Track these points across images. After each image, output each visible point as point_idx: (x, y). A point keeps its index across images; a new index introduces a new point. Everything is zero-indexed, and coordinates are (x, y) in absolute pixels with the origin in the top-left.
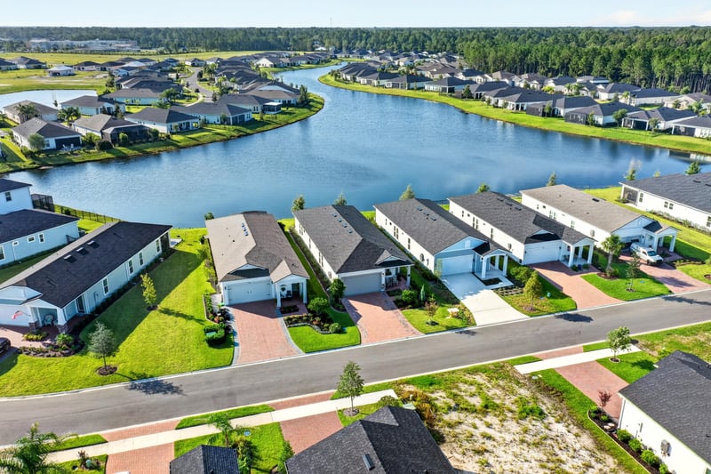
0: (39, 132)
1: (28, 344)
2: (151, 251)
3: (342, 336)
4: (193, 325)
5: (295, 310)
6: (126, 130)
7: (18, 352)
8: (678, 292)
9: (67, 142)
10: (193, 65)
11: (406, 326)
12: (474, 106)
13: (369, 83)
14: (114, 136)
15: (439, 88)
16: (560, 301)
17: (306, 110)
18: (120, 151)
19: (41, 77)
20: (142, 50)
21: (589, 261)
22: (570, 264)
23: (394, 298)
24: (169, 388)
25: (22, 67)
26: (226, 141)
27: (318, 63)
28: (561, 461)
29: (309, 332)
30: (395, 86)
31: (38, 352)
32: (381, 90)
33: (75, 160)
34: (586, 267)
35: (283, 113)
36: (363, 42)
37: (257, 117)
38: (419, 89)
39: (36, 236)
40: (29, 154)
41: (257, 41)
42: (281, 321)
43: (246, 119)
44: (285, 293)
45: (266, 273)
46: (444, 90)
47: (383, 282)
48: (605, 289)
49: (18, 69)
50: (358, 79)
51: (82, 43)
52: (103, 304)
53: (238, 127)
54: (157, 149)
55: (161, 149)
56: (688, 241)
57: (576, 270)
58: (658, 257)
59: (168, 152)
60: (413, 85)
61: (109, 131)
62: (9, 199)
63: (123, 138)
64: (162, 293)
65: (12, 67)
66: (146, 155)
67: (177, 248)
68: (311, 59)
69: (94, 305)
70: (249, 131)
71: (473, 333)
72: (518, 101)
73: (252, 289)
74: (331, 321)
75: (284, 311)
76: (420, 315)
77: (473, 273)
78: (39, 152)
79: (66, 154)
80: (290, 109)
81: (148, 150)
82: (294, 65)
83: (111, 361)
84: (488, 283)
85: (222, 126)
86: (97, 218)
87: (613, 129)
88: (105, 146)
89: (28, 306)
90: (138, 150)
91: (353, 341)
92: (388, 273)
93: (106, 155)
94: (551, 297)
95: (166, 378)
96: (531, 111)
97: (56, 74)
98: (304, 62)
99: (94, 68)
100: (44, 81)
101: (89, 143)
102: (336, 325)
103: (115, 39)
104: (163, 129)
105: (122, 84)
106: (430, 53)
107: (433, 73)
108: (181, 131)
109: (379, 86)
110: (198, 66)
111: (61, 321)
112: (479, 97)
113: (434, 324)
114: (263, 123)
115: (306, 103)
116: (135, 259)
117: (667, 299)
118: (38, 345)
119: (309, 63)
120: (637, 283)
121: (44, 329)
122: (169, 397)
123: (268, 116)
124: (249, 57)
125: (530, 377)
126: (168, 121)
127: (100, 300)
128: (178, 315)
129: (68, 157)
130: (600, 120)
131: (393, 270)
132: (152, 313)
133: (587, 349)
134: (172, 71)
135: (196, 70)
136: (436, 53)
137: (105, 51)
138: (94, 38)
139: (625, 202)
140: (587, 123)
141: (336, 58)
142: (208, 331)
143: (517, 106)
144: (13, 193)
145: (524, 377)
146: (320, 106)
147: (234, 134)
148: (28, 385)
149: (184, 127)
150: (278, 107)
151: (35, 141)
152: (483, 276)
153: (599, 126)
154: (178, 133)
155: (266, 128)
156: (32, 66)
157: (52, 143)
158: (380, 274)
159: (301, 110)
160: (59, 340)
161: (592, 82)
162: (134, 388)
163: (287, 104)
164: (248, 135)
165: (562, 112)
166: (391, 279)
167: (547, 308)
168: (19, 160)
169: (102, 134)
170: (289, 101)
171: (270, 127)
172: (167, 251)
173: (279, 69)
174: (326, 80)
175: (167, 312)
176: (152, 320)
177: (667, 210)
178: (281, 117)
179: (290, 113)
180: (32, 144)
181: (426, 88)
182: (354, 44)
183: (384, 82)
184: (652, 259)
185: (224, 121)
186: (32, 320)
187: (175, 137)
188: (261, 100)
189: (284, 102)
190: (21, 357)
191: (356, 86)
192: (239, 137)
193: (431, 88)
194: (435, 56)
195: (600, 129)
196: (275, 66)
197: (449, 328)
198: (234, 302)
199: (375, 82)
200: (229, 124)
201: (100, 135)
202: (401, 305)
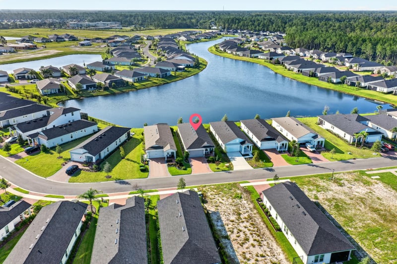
0: (80, 82)
1: (84, 168)
2: (124, 138)
3: (185, 171)
4: (136, 165)
5: (171, 161)
6: (115, 82)
7: (81, 170)
8: (315, 163)
9: (91, 86)
10: (147, 39)
11: (208, 169)
12: (279, 69)
13: (232, 53)
14: (110, 84)
15: (265, 57)
16: (267, 164)
17: (197, 70)
18: (112, 91)
19: (76, 46)
20: (123, 28)
21: (287, 149)
22: (279, 150)
23: (207, 159)
24: (127, 183)
25: (67, 40)
26: (158, 86)
27: (210, 38)
28: (240, 210)
29: (175, 169)
30: (244, 55)
31: (87, 170)
32: (237, 58)
33: (94, 95)
34: (285, 152)
35: (186, 71)
36: (236, 25)
37: (172, 73)
38: (255, 57)
39: (83, 130)
40: (76, 92)
41: (181, 23)
42: (166, 165)
43: (168, 75)
44: (168, 155)
45: (162, 148)
46: (267, 59)
47: (204, 153)
48: (288, 160)
49: (65, 41)
50: (227, 50)
51: (93, 24)
52: (107, 156)
53: (164, 79)
54: (128, 90)
55: (130, 90)
56: (334, 143)
57: (280, 152)
58: (314, 149)
59: (133, 91)
60: (252, 55)
61: (108, 82)
62: (73, 115)
63: (114, 85)
64: (126, 153)
65: (62, 40)
66: (123, 93)
67: (133, 137)
68: (207, 36)
69: (104, 156)
70: (168, 81)
71: (231, 173)
72: (300, 68)
73: (157, 153)
74: (183, 166)
75: (168, 162)
76: (214, 165)
77: (240, 152)
78: (80, 91)
79: (90, 92)
80: (190, 69)
81: (124, 91)
82: (198, 40)
83: (110, 174)
84: (243, 155)
85: (157, 78)
86: (104, 123)
87: (339, 85)
88: (106, 89)
89: (84, 155)
90: (120, 90)
91: (189, 173)
92: (206, 150)
93: (107, 93)
94: (265, 162)
95: (126, 180)
96: (305, 74)
97: (82, 45)
98: (203, 38)
99: (100, 41)
100: (77, 49)
101: (99, 87)
102: (184, 167)
103: (110, 21)
104: (130, 80)
105: (114, 52)
106: (271, 32)
107: (266, 47)
108: (139, 81)
109: (236, 55)
110: (150, 40)
111: (94, 160)
112: (282, 64)
113: (218, 169)
114: (175, 77)
115: (198, 65)
116: (118, 140)
117: (310, 165)
118: (87, 168)
119: (205, 38)
120: (301, 159)
121: (88, 163)
122: (127, 186)
123: (178, 73)
124: (175, 34)
125: (243, 188)
126: (133, 77)
127: (106, 154)
128: (132, 161)
129: (91, 93)
130: (335, 80)
131: (208, 149)
132: (123, 160)
133: (268, 180)
134: (138, 43)
135: (149, 43)
136: (274, 33)
137: (105, 29)
138: (100, 21)
139: (319, 124)
140: (328, 82)
141: (220, 34)
142: (141, 167)
143: (299, 71)
144: (74, 113)
145: (241, 187)
146: (204, 67)
147: (162, 83)
148: (85, 180)
149: (140, 79)
150: (184, 69)
151: (78, 87)
152: (243, 153)
153: (333, 83)
154: (137, 82)
155: (176, 79)
156: (71, 39)
157: (85, 87)
158: (203, 150)
159: (194, 69)
160: (94, 167)
161: (344, 56)
162: (116, 182)
163: (188, 66)
164: (168, 83)
165: (319, 75)
166: (208, 152)
167: (261, 166)
168: (72, 94)
169: (105, 83)
170: (190, 65)
171: (178, 79)
172: (129, 138)
173: (190, 42)
174: (212, 50)
175: (128, 160)
176: (123, 162)
177: (331, 129)
178: (184, 73)
179: (189, 72)
180: (77, 87)
181: (259, 57)
182: (232, 26)
183: (238, 53)
184: (311, 150)
185: (158, 76)
186: (85, 160)
187: (136, 84)
188: (176, 65)
189: (187, 65)
190: (82, 171)
191: (225, 54)
192: (164, 84)
193: (262, 57)
194: (273, 34)
195: (333, 85)
196: (188, 40)
197: (223, 171)
198: (151, 157)
199: (234, 53)
200: (160, 78)
201: (104, 83)
202: (209, 162)
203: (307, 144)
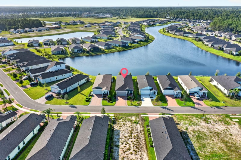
1: (56, 96)
3: (111, 103)
5: (106, 97)
6: (93, 48)
7: (54, 97)
8: (196, 106)
9: (80, 50)
10: (124, 24)
11: (126, 104)
13: (172, 33)
14: (90, 50)
15: (193, 37)
17: (146, 43)
18: (91, 54)
20: (113, 17)
21: (181, 96)
27: (162, 24)
30: (179, 35)
31: (57, 98)
32: (175, 36)
34: (179, 97)
36: (182, 16)
37: (129, 45)
38: (186, 36)
39: (64, 75)
42: (102, 99)
43: (126, 46)
44: (105, 93)
45: (101, 88)
46: (194, 37)
47: (126, 94)
48: (178, 103)
49: (77, 24)
50: (169, 32)
51: (97, 15)
53: (123, 48)
55: (101, 53)
57: (176, 97)
58: (199, 97)
60: (185, 35)
61: (89, 48)
62: (61, 66)
63: (92, 50)
65: (76, 24)
67: (90, 81)
68: (160, 22)
70: (126, 49)
71: (139, 107)
72: (214, 44)
75: (103, 97)
78: (73, 53)
79: (78, 54)
80: (141, 42)
82: (154, 24)
83: (68, 101)
85: (119, 47)
88: (88, 52)
89: (57, 89)
90: (95, 53)
91: (113, 105)
92: (128, 92)
94: (164, 103)
96: (215, 48)
97: (86, 27)
98: (158, 23)
99: (97, 24)
100: (82, 29)
101: (84, 51)
103: (106, 13)
104: (103, 48)
105: (101, 31)
106: (204, 20)
107: (196, 30)
108: (109, 48)
109: (175, 34)
110: (125, 24)
111: (62, 92)
113: (132, 104)
114: (131, 47)
115: (147, 40)
117: (192, 108)
119: (159, 24)
120: (188, 103)
121: (59, 94)
123: (133, 45)
124: (142, 21)
126: (105, 46)
130: (234, 53)
133: (160, 114)
134: (117, 26)
135: (124, 26)
136: (206, 21)
137: (103, 17)
138: (101, 13)
139: (210, 81)
140: (230, 54)
141: (170, 21)
143: (212, 46)
145: (141, 117)
146: (152, 41)
147: (121, 50)
150: (137, 42)
151: (72, 50)
152: (151, 96)
154: (107, 49)
155: (131, 48)
156: (81, 23)
157: (76, 51)
158: (126, 92)
159: (144, 43)
164: (125, 50)
165: (225, 49)
166: (129, 94)
167: (160, 105)
168: (68, 55)
170: (142, 40)
171: (132, 48)
172: (88, 81)
174: (161, 31)
175: (82, 94)
177: (217, 85)
178: (137, 45)
179: (140, 44)
181: (189, 36)
182: (179, 16)
183: (176, 33)
184: (197, 98)
186: (57, 92)
187: (106, 50)
188: (133, 40)
189: (140, 40)
191: (168, 34)
192: (123, 51)
193: (191, 36)
195: (233, 56)
196: (148, 25)
197: (134, 106)
200: (121, 47)
201: (87, 49)
203: (195, 93)
